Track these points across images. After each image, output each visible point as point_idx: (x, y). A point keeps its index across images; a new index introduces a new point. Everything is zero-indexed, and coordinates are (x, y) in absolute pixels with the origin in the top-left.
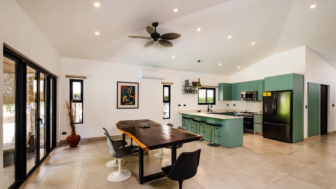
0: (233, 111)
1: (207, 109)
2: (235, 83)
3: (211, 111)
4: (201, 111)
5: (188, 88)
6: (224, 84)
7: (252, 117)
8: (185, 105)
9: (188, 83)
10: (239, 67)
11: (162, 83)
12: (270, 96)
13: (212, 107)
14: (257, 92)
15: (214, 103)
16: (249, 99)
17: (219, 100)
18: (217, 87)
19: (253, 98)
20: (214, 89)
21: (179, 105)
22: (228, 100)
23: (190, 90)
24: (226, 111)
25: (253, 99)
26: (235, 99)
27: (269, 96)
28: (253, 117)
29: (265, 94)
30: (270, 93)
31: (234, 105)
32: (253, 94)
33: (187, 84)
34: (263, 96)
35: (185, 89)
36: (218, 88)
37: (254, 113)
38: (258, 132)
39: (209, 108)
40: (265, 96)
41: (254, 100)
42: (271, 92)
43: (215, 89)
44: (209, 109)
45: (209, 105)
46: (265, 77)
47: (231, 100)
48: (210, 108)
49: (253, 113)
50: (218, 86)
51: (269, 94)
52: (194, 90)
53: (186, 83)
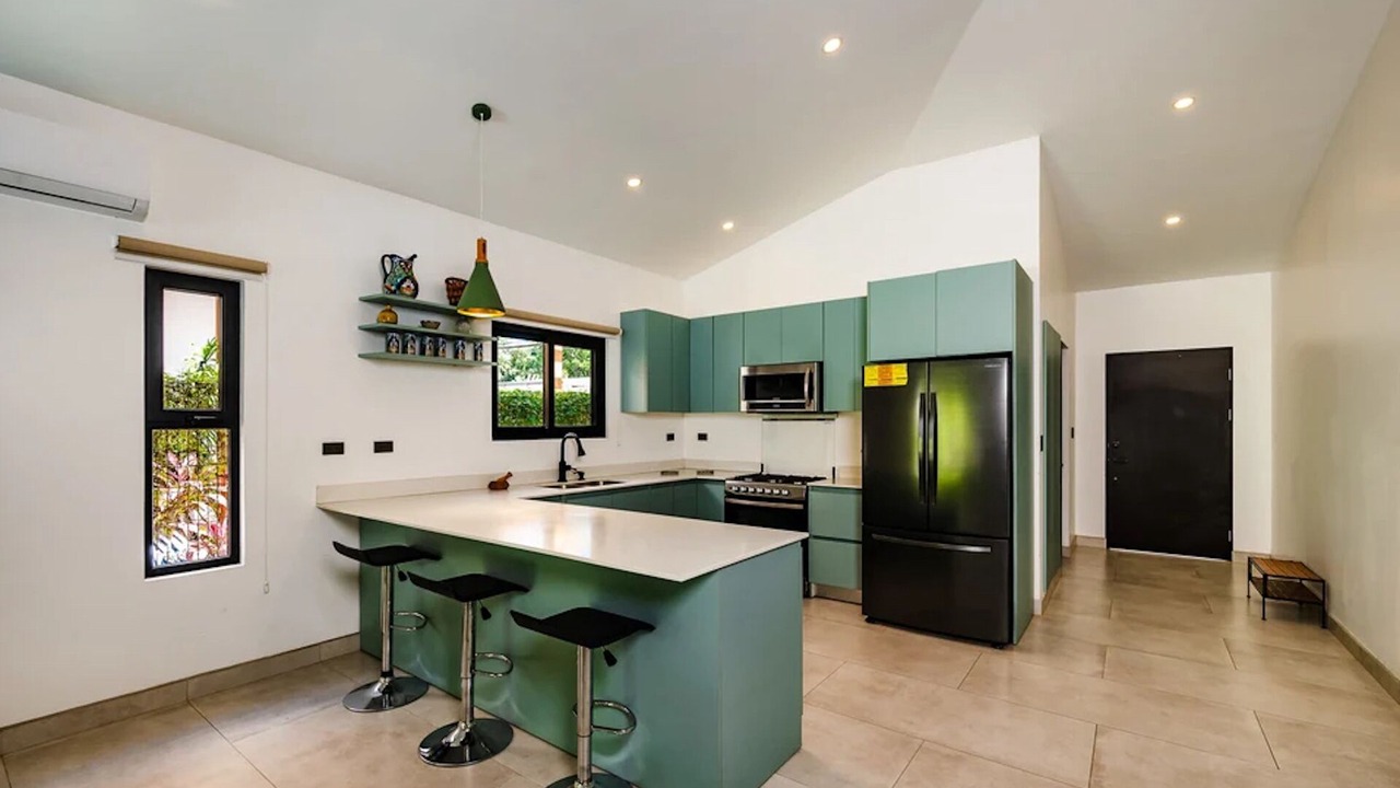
0: (699, 473)
1: (557, 467)
2: (708, 318)
3: (581, 475)
4: (509, 481)
5: (409, 320)
6: (651, 316)
7: (800, 507)
8: (383, 447)
9: (408, 283)
10: (728, 226)
11: (126, 247)
12: (904, 382)
13: (581, 452)
14: (821, 364)
15: (597, 429)
16: (783, 406)
17: (624, 409)
18: (613, 333)
19: (803, 398)
20: (597, 347)
21: (334, 449)
22: (672, 411)
23: (423, 335)
24: (663, 473)
25: (802, 406)
26: (711, 407)
27: (895, 383)
28: (805, 502)
29: (876, 376)
30: (904, 366)
31: (702, 437)
32: (804, 374)
33: (399, 286)
34: (866, 385)
35: (378, 322)
36: (618, 337)
37: (809, 484)
38: (832, 584)
39: (568, 461)
40: (875, 384)
41: (807, 409)
42: (909, 362)
43: (602, 342)
44: (563, 468)
45: (568, 441)
46: (872, 280)
47: (689, 411)
48: (571, 458)
49: (804, 480)
50: (617, 325)
51: (894, 376)
52: (454, 339)
53: (386, 275)
